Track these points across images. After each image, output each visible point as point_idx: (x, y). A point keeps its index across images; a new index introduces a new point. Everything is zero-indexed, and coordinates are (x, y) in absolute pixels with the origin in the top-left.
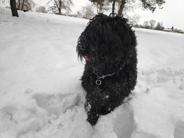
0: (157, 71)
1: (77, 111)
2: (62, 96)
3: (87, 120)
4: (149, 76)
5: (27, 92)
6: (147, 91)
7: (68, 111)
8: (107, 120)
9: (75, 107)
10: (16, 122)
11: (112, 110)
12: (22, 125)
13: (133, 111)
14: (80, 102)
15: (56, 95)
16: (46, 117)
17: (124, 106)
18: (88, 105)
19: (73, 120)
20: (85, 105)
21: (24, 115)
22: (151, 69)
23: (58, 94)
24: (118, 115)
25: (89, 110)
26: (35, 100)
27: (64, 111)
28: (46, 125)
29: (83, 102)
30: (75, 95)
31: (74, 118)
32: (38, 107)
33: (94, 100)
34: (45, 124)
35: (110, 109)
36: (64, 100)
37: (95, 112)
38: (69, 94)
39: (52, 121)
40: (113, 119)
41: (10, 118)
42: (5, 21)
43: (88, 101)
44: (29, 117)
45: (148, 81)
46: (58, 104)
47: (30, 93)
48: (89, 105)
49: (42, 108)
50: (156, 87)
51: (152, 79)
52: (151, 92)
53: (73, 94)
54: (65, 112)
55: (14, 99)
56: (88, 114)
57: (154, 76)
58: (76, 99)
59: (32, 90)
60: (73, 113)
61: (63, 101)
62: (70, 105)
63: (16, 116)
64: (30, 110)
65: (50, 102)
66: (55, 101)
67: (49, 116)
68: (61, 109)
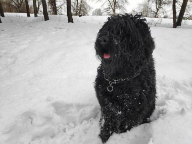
2: (79, 106)
5: (48, 100)
8: (120, 140)
9: (91, 119)
12: (37, 130)
15: (74, 104)
16: (61, 125)
19: (86, 133)
21: (40, 121)
25: (102, 125)
26: (53, 108)
27: (80, 121)
28: (60, 133)
31: (88, 131)
32: (55, 114)
33: (107, 115)
34: (59, 132)
36: (81, 110)
37: (109, 128)
38: (88, 105)
39: (67, 130)
40: (129, 139)
41: (31, 121)
42: (60, 28)
44: (44, 124)
46: (75, 114)
47: (50, 101)
49: (59, 116)
53: (92, 105)
54: (81, 123)
55: (35, 105)
58: (93, 111)
59: (53, 98)
61: (80, 112)
62: (87, 116)
65: (68, 111)
66: (73, 110)
67: (68, 124)
68: (77, 120)
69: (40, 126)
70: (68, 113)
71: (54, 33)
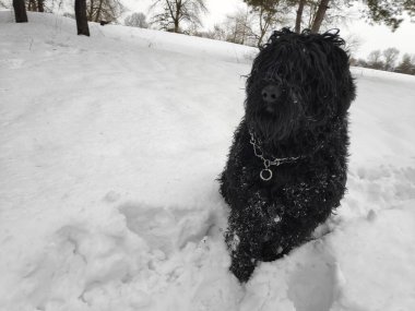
0: (396, 172)
1: (208, 248)
2: (178, 212)
3: (230, 269)
4: (376, 182)
5: (108, 199)
6: (371, 216)
7: (190, 245)
8: (275, 273)
9: (205, 238)
10: (85, 259)
11: (287, 251)
12: (97, 267)
13: (334, 260)
14: (215, 229)
15: (165, 208)
16: (144, 253)
17: (315, 246)
18: (232, 236)
19: (200, 267)
20: (227, 237)
21: (102, 246)
22: (382, 166)
23: (171, 208)
24: (298, 265)
25: (234, 248)
26: (123, 217)
27: (181, 244)
28: (142, 272)
29: (221, 230)
30: (206, 213)
31: (203, 262)
32: (128, 231)
33: (246, 226)
34: (141, 270)
35: (280, 250)
36: (182, 221)
38: (193, 210)
39: (155, 264)
40: (287, 272)
41: (73, 248)
42: (62, 45)
43: (233, 228)
44: (112, 251)
45: (374, 194)
46: (170, 229)
47: (113, 201)
48: (236, 238)
49: (136, 235)
50: (393, 208)
51: (383, 190)
52: (380, 220)
53: (201, 210)
54: (182, 247)
55: (83, 210)
56: (232, 256)
57: (388, 184)
58: (206, 222)
59: (119, 195)
60: (200, 250)
61: (180, 223)
62: (194, 232)
63: (85, 245)
64: (114, 237)
65: (152, 224)
66: (164, 221)
67: (150, 252)
68: (174, 241)
69: (104, 256)
70: (151, 228)
71: (49, 53)
